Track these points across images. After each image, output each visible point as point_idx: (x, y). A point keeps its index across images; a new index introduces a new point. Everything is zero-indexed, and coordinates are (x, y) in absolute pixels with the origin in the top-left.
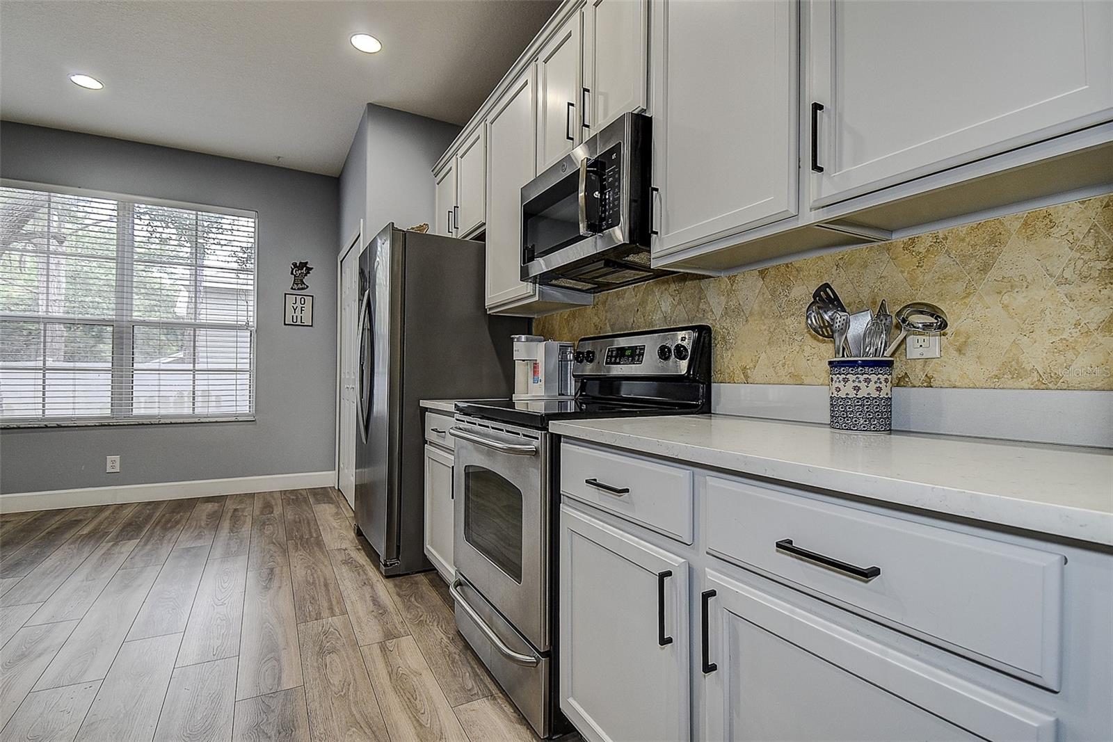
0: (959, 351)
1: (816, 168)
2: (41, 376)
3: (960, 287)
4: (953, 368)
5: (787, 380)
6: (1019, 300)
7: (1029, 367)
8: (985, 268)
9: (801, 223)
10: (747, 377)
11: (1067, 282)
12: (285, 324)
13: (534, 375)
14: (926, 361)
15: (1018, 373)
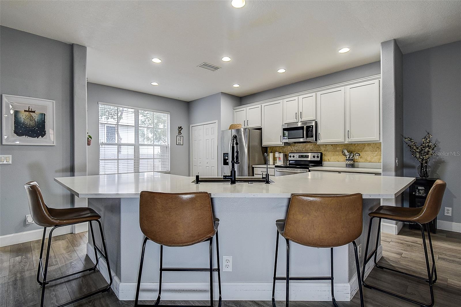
0: (361, 158)
1: (348, 138)
2: (117, 161)
3: (361, 151)
4: (360, 160)
5: (336, 161)
6: (367, 153)
7: (368, 160)
8: (363, 149)
9: (345, 143)
10: (329, 161)
11: (372, 151)
12: (177, 145)
13: (279, 160)
14: (357, 159)
15: (367, 161)
